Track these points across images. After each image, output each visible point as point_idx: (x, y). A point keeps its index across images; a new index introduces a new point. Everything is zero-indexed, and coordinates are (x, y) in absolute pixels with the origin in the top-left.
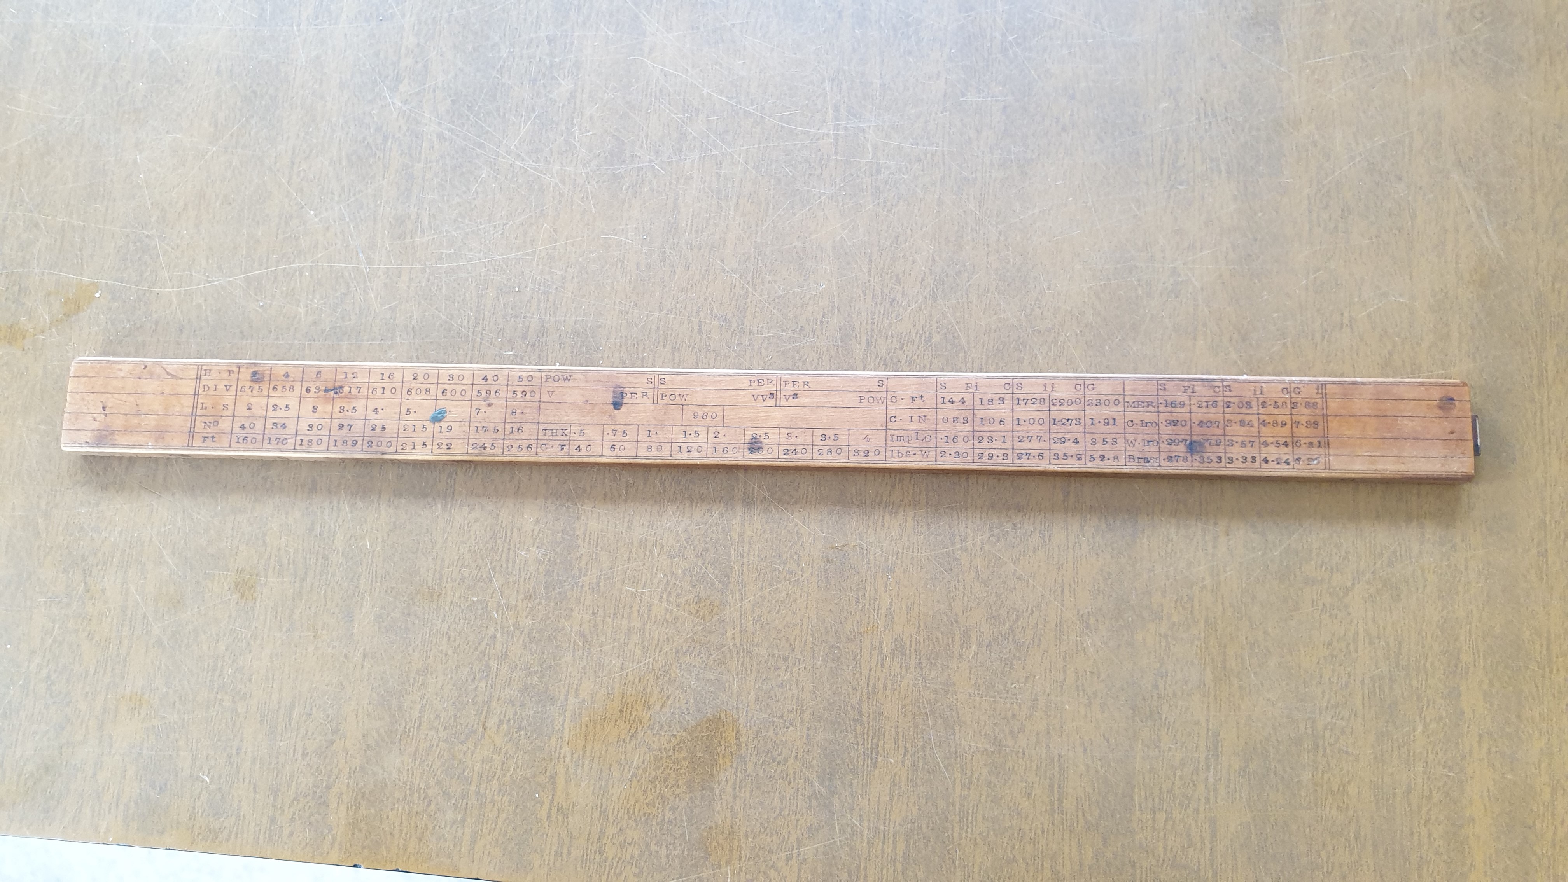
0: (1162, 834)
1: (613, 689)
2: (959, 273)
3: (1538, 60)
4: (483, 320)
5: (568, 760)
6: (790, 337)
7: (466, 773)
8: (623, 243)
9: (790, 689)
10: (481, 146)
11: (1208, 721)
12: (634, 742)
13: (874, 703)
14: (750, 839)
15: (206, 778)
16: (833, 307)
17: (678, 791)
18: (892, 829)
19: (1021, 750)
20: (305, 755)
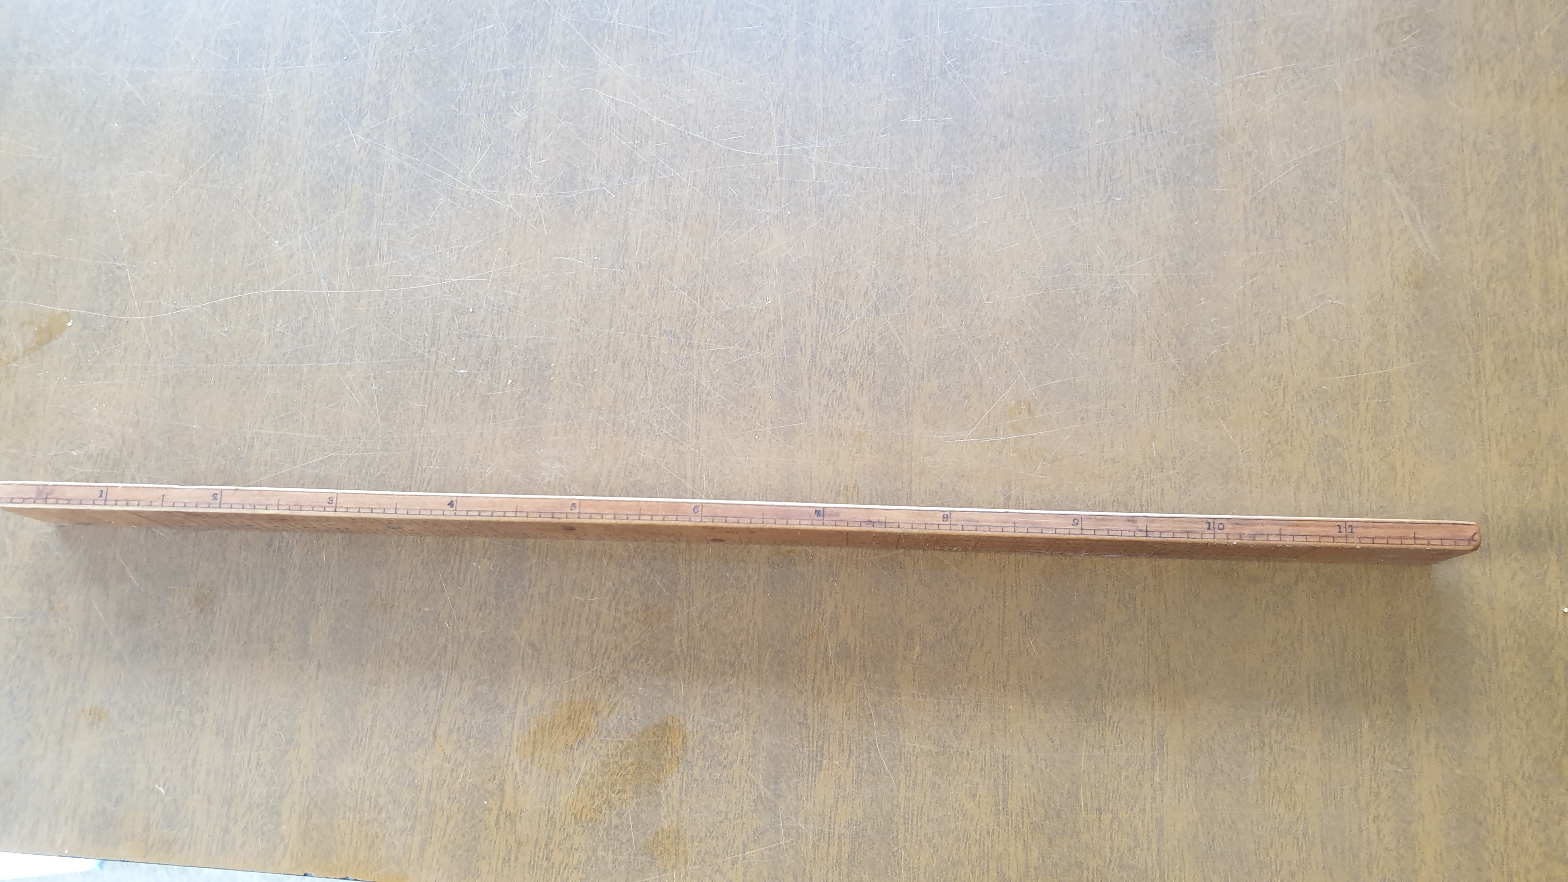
0: (1108, 834)
1: (561, 695)
2: (900, 286)
3: (1467, 69)
4: (439, 339)
5: (516, 767)
6: (737, 351)
7: (416, 781)
8: (574, 265)
9: (736, 694)
10: (439, 175)
11: (1153, 720)
12: (581, 749)
13: (820, 706)
14: (696, 844)
15: (162, 790)
16: (779, 321)
17: (624, 796)
18: (836, 832)
19: (965, 751)
20: (258, 765)
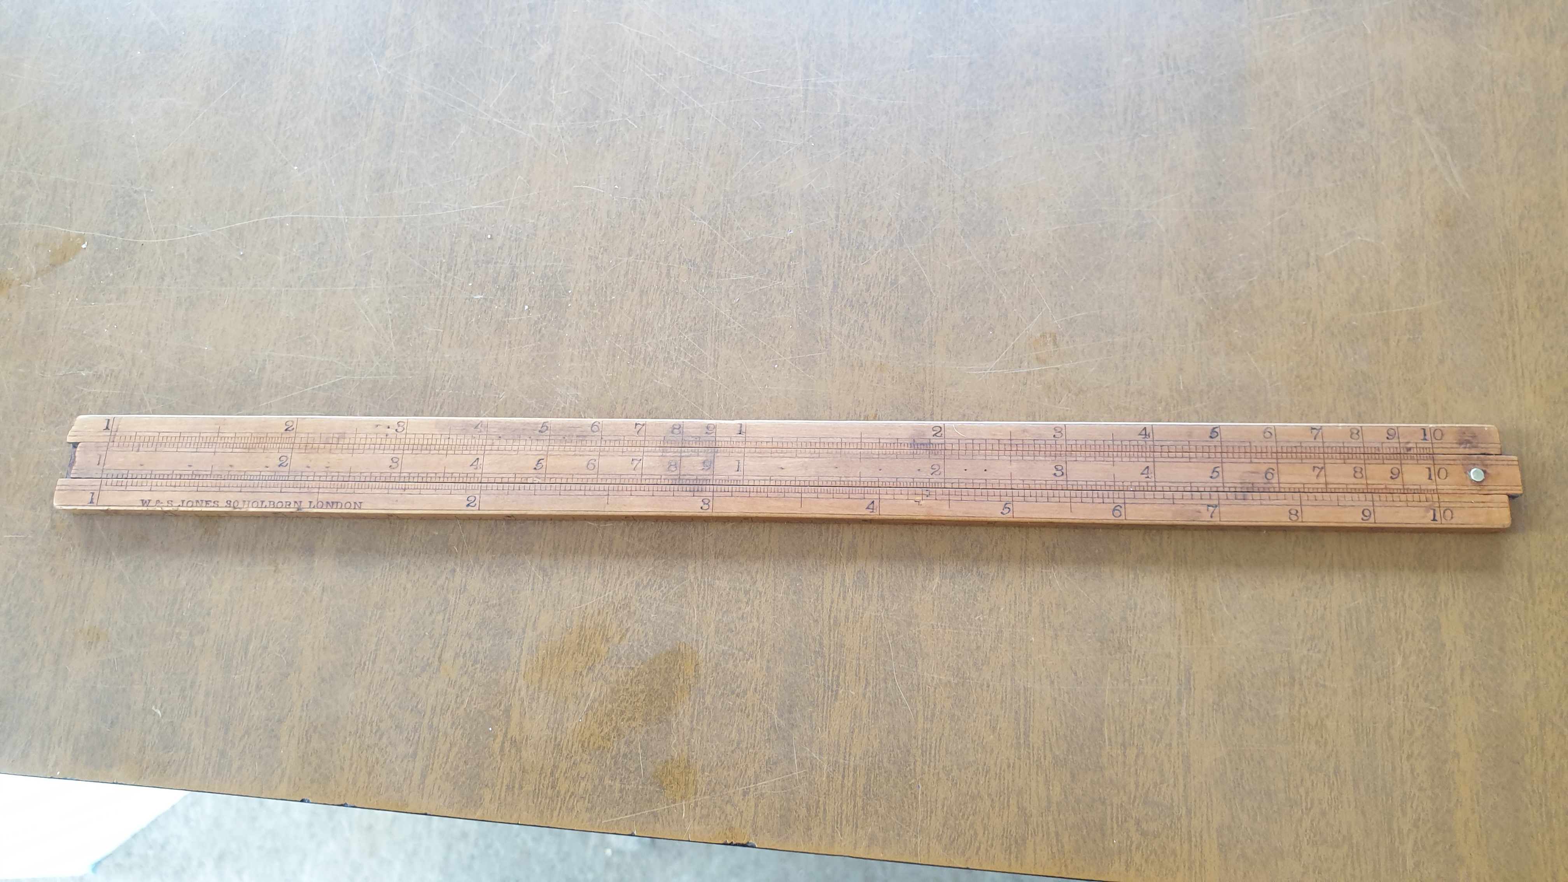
0: (1133, 769)
1: (572, 622)
2: (925, 218)
3: (1497, 14)
4: (455, 265)
5: (523, 693)
6: (757, 281)
7: (419, 706)
8: (594, 193)
9: (751, 621)
10: (461, 105)
11: (1179, 653)
12: (591, 675)
13: (836, 635)
14: (706, 774)
15: (159, 712)
16: (800, 252)
17: (634, 724)
18: (852, 764)
19: (985, 683)
20: (259, 688)
